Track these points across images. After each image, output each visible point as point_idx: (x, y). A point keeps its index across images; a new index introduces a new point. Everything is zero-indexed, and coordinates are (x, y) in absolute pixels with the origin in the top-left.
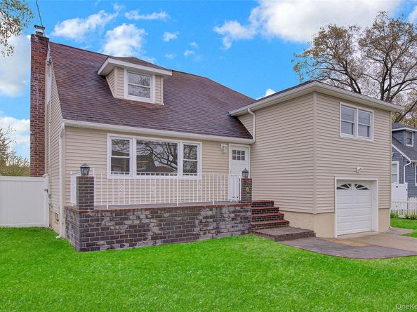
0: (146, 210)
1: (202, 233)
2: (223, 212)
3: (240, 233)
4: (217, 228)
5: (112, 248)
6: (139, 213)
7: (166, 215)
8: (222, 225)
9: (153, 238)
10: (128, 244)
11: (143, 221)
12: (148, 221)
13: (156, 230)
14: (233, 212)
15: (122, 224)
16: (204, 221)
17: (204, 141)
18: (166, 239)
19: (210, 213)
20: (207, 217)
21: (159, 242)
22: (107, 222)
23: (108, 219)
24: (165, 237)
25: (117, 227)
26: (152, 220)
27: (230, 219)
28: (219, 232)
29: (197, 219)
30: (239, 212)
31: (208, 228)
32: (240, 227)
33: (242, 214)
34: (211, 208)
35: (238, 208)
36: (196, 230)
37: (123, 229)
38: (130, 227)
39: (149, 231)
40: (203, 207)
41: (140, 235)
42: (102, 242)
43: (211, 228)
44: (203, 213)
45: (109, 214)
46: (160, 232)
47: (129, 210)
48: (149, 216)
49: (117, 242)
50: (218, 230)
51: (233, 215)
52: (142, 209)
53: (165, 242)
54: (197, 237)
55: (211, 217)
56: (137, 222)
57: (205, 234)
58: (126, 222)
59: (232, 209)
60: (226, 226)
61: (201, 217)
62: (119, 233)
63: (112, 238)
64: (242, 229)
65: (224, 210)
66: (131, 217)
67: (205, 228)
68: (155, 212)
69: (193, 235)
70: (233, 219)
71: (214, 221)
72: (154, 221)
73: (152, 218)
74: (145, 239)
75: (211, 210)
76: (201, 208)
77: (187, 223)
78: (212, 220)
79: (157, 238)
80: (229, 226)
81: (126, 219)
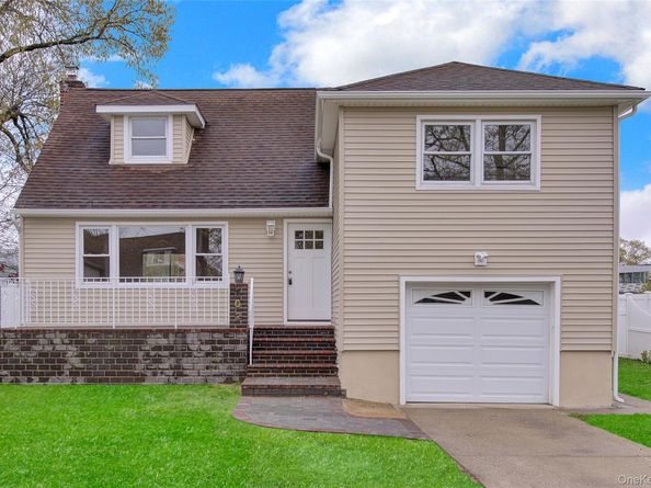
0: (61, 331)
1: (149, 373)
2: (189, 340)
3: (223, 379)
4: (178, 367)
5: (17, 381)
6: (52, 336)
7: (91, 340)
8: (186, 363)
9: (71, 374)
10: (37, 378)
11: (58, 348)
12: (64, 347)
13: (76, 362)
14: (207, 342)
15: (28, 349)
16: (153, 353)
17: (231, 219)
18: (91, 377)
19: (163, 342)
20: (158, 348)
21: (81, 380)
22: (10, 346)
23: (11, 341)
24: (88, 374)
25: (23, 354)
26: (69, 346)
27: (203, 354)
28: (182, 375)
29: (141, 350)
30: (220, 342)
31: (161, 366)
32: (223, 368)
33: (227, 347)
34: (165, 332)
35: (217, 336)
36: (139, 368)
37: (31, 356)
38: (41, 354)
39: (66, 362)
40: (151, 331)
41: (53, 368)
42: (5, 372)
43: (166, 366)
44: (152, 341)
45: (12, 335)
46: (81, 365)
47: (38, 332)
48: (66, 341)
49: (24, 374)
50: (179, 372)
51: (207, 348)
52: (55, 331)
53: (90, 381)
54: (140, 378)
55: (166, 348)
56: (49, 348)
57: (155, 374)
58: (34, 347)
59: (207, 337)
60: (195, 365)
61: (147, 348)
62: (25, 361)
63: (17, 367)
64: (228, 372)
65: (190, 338)
66: (42, 341)
67: (154, 366)
68: (73, 335)
69: (134, 374)
70: (208, 354)
71: (171, 355)
72: (73, 348)
73: (71, 343)
74: (60, 374)
75: (166, 336)
76: (147, 332)
77: (126, 355)
78: (167, 353)
79: (78, 374)
80: (201, 365)
81: (35, 343)
